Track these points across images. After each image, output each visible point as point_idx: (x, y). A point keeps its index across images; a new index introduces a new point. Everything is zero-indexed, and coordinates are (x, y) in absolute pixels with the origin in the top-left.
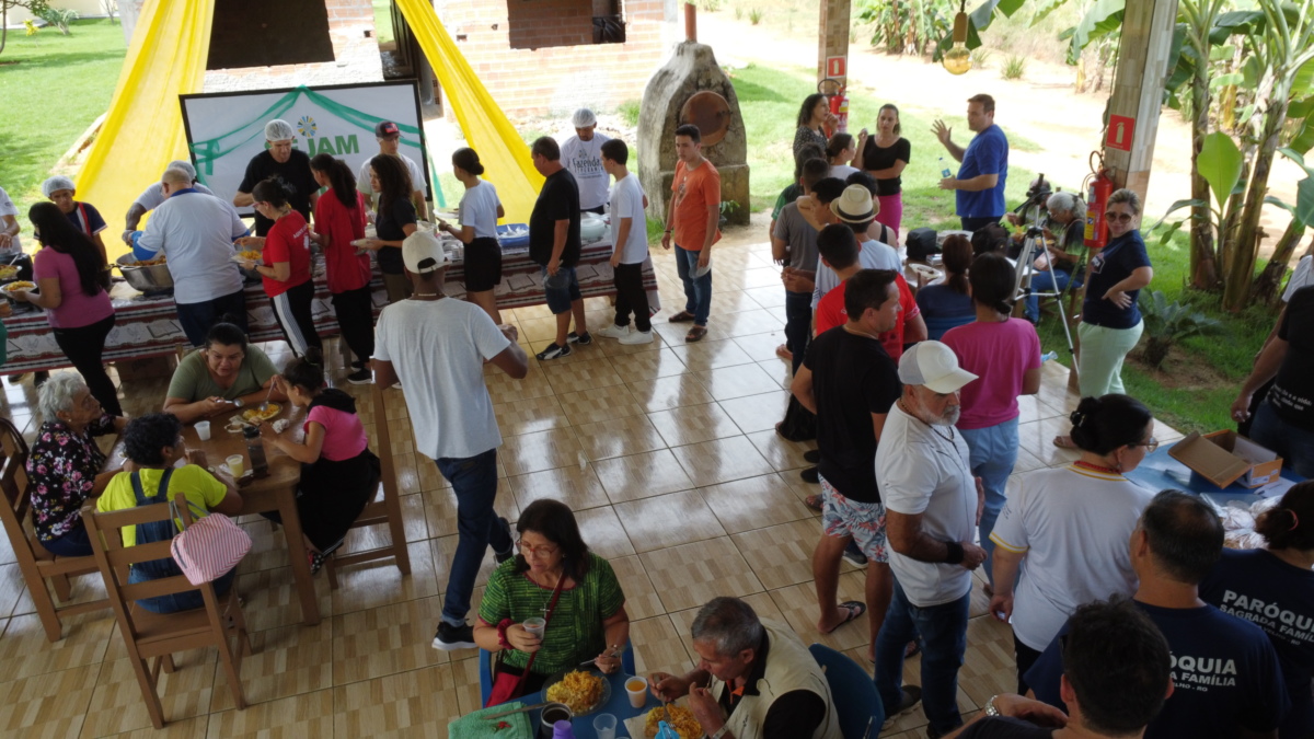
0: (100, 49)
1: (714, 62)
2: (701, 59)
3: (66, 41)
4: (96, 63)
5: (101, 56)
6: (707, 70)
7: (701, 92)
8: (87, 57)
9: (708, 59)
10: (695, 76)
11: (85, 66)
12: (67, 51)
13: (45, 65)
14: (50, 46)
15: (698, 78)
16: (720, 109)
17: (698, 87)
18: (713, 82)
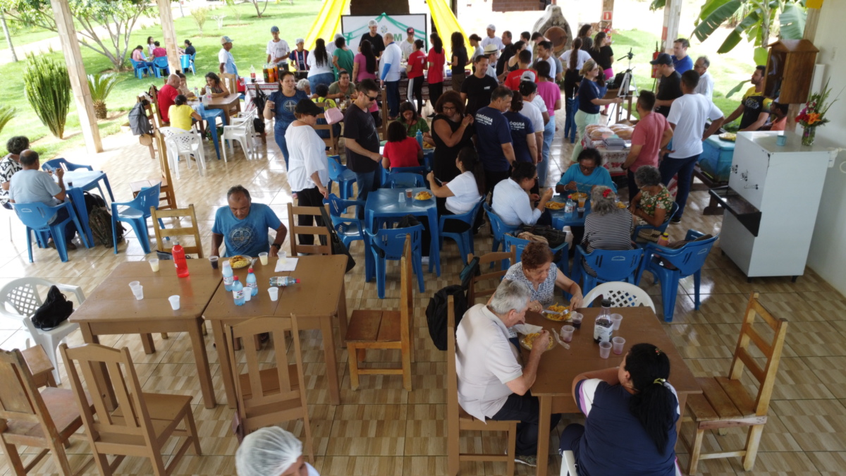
0: (307, 11)
1: (561, 14)
2: (555, 12)
3: (291, 7)
4: (304, 17)
5: (307, 14)
6: (557, 17)
7: (554, 27)
8: (301, 15)
9: (558, 12)
10: (551, 20)
11: (300, 18)
12: (292, 12)
13: (282, 18)
14: (284, 9)
15: (553, 21)
16: (562, 35)
17: (552, 25)
18: (560, 23)
